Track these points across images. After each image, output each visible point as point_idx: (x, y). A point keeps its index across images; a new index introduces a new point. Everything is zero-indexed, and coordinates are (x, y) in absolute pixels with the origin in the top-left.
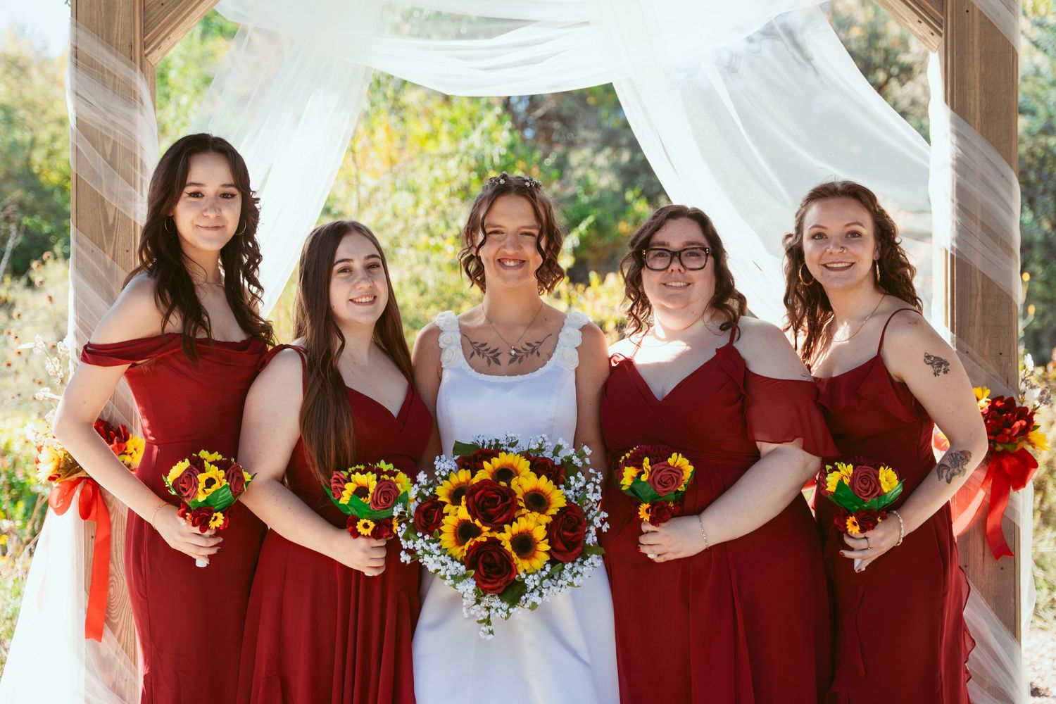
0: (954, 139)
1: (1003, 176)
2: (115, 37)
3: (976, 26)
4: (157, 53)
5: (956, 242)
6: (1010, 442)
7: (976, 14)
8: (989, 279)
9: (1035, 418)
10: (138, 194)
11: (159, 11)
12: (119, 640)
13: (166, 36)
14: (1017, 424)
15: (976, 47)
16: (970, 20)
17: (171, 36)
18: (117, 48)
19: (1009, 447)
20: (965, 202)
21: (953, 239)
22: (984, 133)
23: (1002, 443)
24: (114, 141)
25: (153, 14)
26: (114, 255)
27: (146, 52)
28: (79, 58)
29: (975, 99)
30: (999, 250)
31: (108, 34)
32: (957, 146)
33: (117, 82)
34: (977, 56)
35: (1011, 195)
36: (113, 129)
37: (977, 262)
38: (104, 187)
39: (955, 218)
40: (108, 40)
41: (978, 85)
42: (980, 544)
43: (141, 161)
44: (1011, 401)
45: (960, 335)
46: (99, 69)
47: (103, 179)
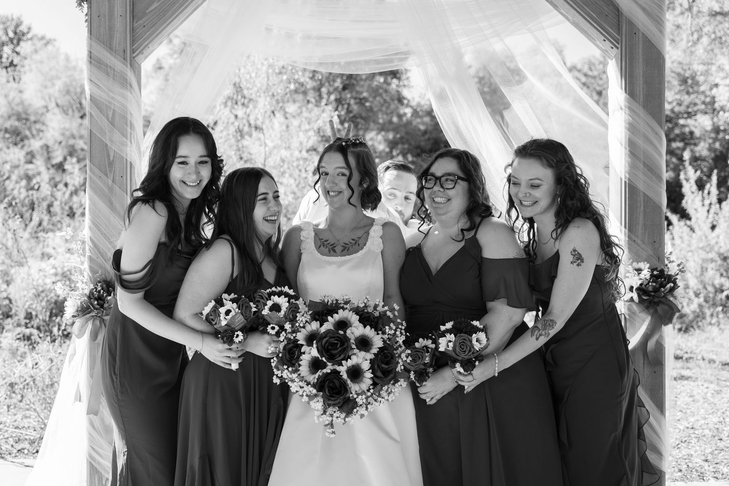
0: (627, 110)
1: (656, 134)
2: (114, 45)
3: (641, 43)
4: (141, 56)
5: (629, 174)
6: (663, 297)
7: (641, 35)
8: (648, 196)
9: (676, 281)
10: (129, 143)
11: (141, 31)
13: (146, 46)
14: (668, 286)
15: (641, 56)
16: (637, 38)
17: (150, 46)
18: (115, 53)
20: (633, 150)
21: (626, 172)
22: (645, 107)
24: (114, 110)
25: (137, 33)
26: (113, 179)
27: (134, 55)
28: (92, 58)
29: (639, 88)
30: (654, 178)
31: (110, 44)
32: (629, 115)
33: (116, 73)
34: (641, 60)
35: (661, 145)
36: (113, 102)
37: (641, 186)
38: (108, 137)
39: (627, 159)
40: (110, 48)
41: (641, 78)
42: (642, 357)
43: (131, 122)
44: (662, 271)
45: (630, 230)
46: (104, 65)
47: (107, 132)
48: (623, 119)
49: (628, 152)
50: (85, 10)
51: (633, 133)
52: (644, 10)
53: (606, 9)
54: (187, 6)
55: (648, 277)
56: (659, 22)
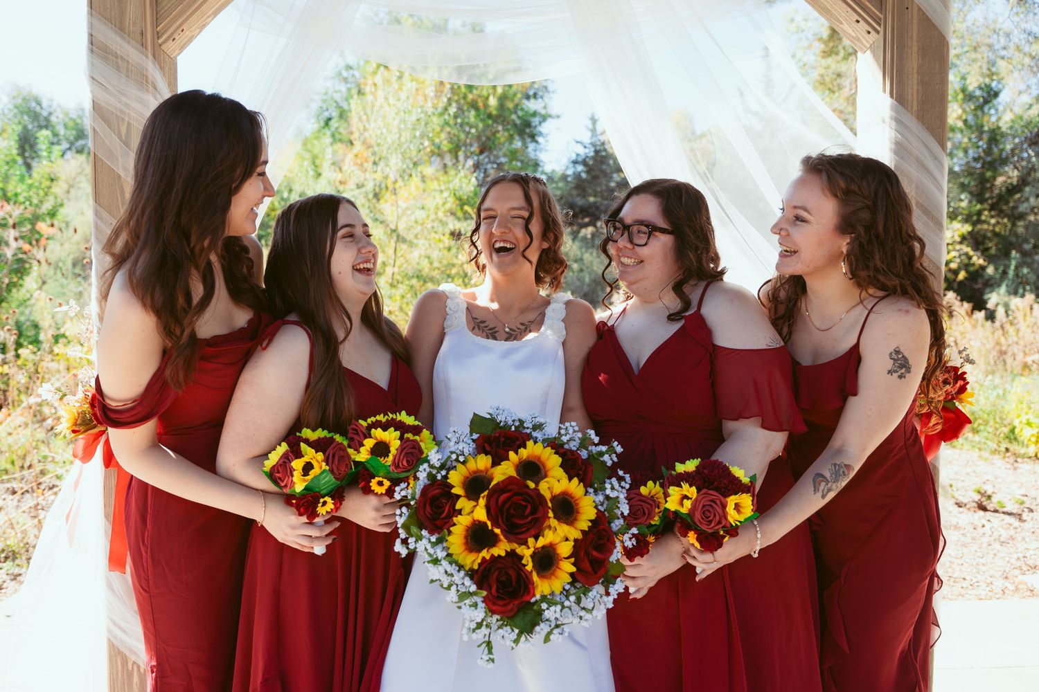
0: (894, 124)
1: (936, 159)
2: (127, 25)
3: (915, 22)
4: (171, 45)
7: (915, 10)
11: (170, 4)
13: (178, 28)
15: (915, 44)
16: (910, 17)
17: (184, 28)
18: (129, 36)
22: (920, 118)
24: (129, 123)
25: (164, 7)
28: (94, 44)
29: (912, 89)
30: (931, 224)
31: (121, 22)
32: (896, 130)
33: (130, 67)
34: (915, 49)
35: (942, 174)
36: (127, 111)
38: (121, 165)
40: (121, 29)
41: (915, 76)
46: (113, 56)
47: (119, 157)
48: (888, 135)
51: (902, 158)
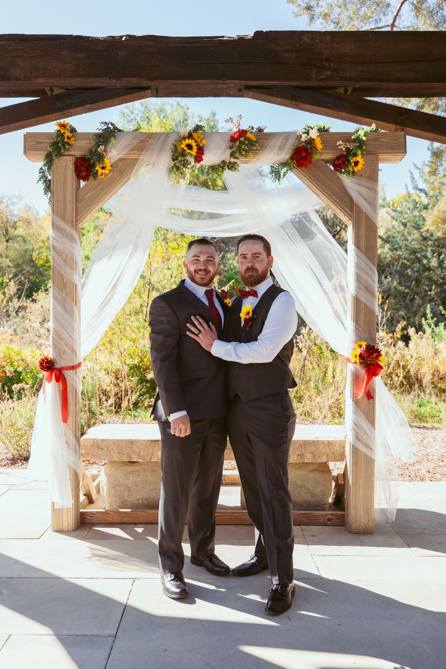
0: (356, 256)
1: (372, 269)
2: (67, 218)
3: (364, 218)
4: (81, 224)
5: (356, 292)
6: (372, 360)
7: (364, 214)
8: (366, 305)
9: (381, 352)
10: (74, 273)
11: (82, 209)
12: (68, 426)
13: (84, 217)
14: (375, 354)
15: (363, 225)
16: (361, 216)
17: (86, 218)
18: (67, 222)
19: (372, 362)
20: (359, 278)
21: (354, 291)
22: (366, 254)
23: (369, 361)
24: (66, 254)
25: (79, 211)
26: (66, 293)
27: (77, 223)
28: (54, 225)
29: (363, 243)
30: (370, 295)
31: (64, 217)
32: (357, 259)
33: (67, 233)
34: (364, 228)
35: (374, 276)
36: (65, 249)
37: (363, 299)
38: (63, 270)
39: (355, 283)
40: (64, 220)
41: (364, 238)
43: (75, 261)
44: (373, 346)
45: (356, 324)
46: (61, 229)
47: (62, 267)
48: (353, 261)
49: (355, 280)
50: (49, 196)
51: (359, 269)
52: (366, 199)
53: (345, 198)
54: (107, 195)
55: (365, 349)
56: (374, 206)
